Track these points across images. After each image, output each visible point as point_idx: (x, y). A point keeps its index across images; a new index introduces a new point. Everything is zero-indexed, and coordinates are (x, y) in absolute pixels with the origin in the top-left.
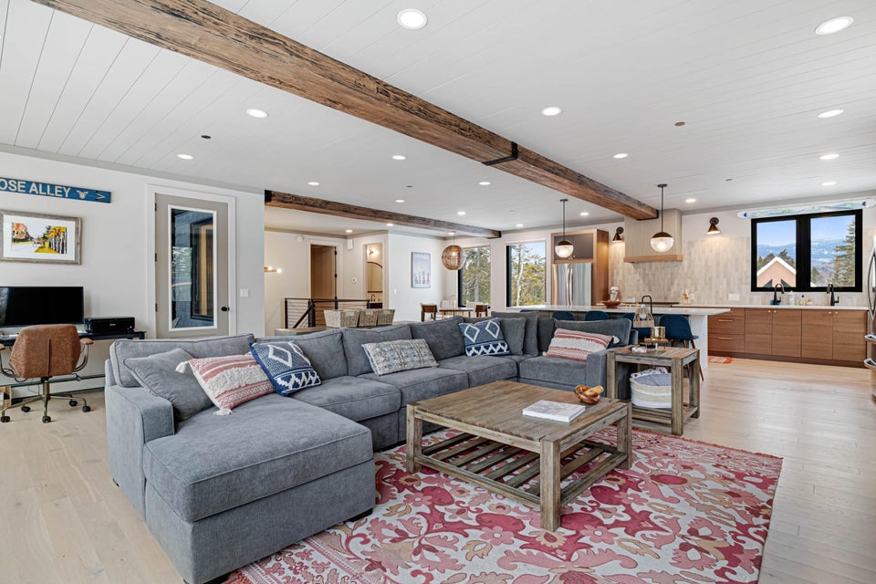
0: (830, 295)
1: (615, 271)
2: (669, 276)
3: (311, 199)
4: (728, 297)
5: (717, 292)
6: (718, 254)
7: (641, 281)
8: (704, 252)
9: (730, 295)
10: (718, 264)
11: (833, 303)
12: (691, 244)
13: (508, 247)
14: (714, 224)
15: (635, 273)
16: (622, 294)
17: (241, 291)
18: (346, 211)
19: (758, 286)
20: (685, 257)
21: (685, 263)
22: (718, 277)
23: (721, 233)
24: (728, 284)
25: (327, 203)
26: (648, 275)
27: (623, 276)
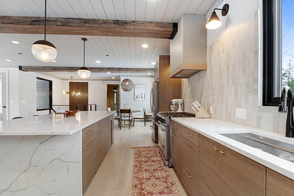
3: (38, 67)
8: (219, 54)
9: (236, 110)
10: (227, 68)
12: (211, 48)
17: (11, 101)
18: (54, 69)
25: (45, 67)
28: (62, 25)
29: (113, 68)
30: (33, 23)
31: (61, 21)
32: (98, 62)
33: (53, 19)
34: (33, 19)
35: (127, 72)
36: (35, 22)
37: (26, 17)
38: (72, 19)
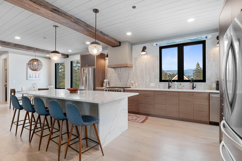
0: (192, 84)
1: (108, 72)
2: (128, 75)
4: (150, 85)
5: (146, 82)
6: (146, 64)
7: (117, 77)
8: (141, 63)
9: (151, 84)
10: (146, 69)
11: (193, 88)
12: (136, 59)
13: (71, 62)
14: (144, 49)
15: (115, 73)
16: (110, 83)
19: (163, 79)
20: (133, 66)
21: (134, 68)
22: (146, 75)
23: (147, 53)
24: (150, 78)
26: (119, 74)
27: (111, 74)
28: (74, 22)
29: (21, 45)
30: (53, 10)
31: (74, 19)
32: (18, 38)
33: (68, 15)
34: (54, 8)
35: (36, 52)
36: (56, 11)
37: (48, 3)
38: (81, 20)
